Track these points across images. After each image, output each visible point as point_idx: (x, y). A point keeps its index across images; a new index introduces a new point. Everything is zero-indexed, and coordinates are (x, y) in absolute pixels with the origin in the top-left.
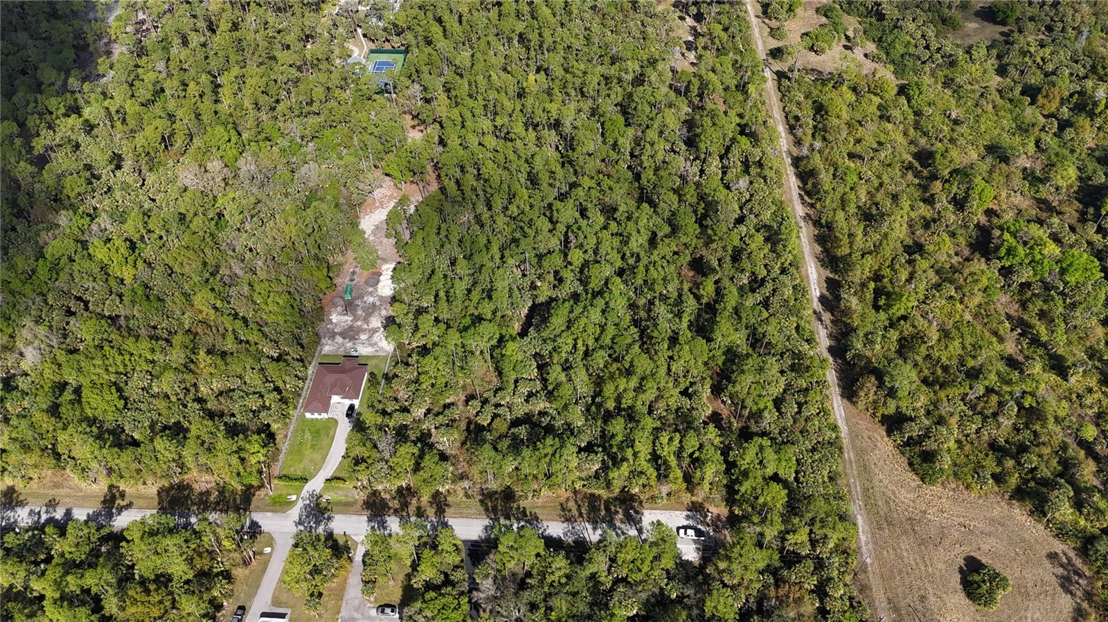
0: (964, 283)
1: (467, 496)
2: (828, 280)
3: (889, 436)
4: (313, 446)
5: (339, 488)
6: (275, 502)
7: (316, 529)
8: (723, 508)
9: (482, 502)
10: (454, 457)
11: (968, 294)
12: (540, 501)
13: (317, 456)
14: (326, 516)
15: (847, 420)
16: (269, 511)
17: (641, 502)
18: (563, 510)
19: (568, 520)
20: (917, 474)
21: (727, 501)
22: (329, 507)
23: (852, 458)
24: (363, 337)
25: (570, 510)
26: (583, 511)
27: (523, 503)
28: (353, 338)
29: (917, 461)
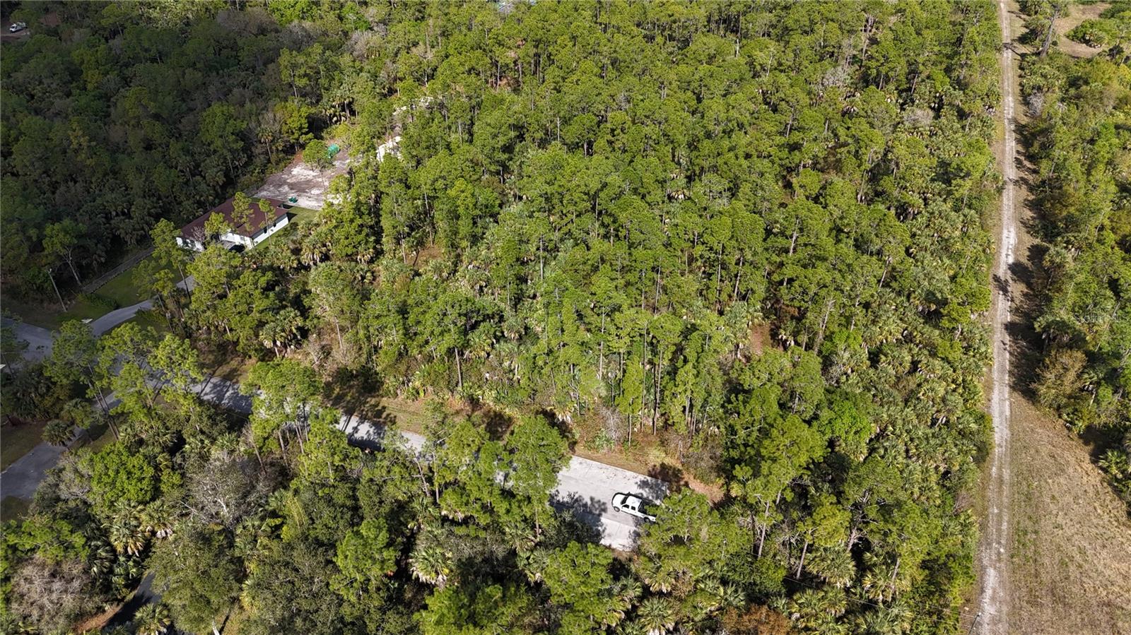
2: (1033, 248)
3: (1094, 460)
12: (414, 405)
23: (1006, 477)
27: (385, 401)
28: (301, 191)
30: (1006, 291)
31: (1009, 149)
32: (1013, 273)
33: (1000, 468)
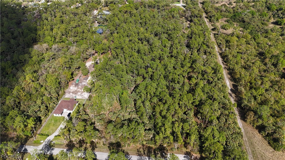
0: (281, 86)
1: (104, 144)
2: (233, 85)
3: (260, 133)
4: (54, 125)
5: (59, 139)
6: (36, 143)
7: (47, 152)
8: (198, 155)
9: (109, 147)
10: (102, 131)
11: (282, 89)
12: (130, 148)
13: (54, 128)
14: (52, 148)
15: (243, 127)
16: (32, 145)
17: (167, 150)
18: (138, 151)
19: (139, 155)
20: (272, 147)
21: (200, 152)
22: (54, 145)
23: (246, 140)
24: (79, 93)
25: (141, 152)
26: (146, 152)
27: (123, 148)
28: (76, 94)
29: (271, 142)
30: (232, 96)
31: (220, 59)
32: (232, 91)
33: (245, 138)
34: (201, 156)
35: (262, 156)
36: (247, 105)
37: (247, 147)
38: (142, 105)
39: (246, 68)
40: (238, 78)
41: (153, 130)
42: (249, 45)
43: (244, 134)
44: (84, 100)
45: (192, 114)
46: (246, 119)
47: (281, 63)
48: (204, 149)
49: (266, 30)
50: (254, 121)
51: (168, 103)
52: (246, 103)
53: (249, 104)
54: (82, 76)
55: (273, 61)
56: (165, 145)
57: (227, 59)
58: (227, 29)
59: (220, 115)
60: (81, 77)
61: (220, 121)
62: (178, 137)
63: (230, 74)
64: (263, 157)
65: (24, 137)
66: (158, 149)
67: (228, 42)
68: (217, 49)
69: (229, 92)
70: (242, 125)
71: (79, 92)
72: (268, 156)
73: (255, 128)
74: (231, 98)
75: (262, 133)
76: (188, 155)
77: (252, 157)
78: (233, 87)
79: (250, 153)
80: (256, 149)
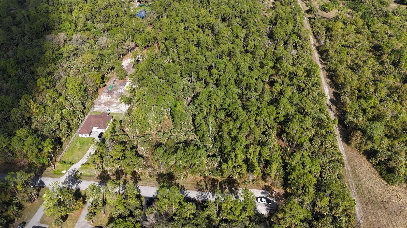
0: (402, 94)
1: (150, 176)
2: (334, 93)
3: (368, 160)
4: (79, 149)
5: (88, 168)
6: (55, 173)
7: (72, 186)
8: (281, 190)
9: (157, 179)
10: (147, 157)
11: (404, 99)
12: (187, 181)
13: (80, 153)
14: (78, 181)
15: (346, 152)
16: (51, 177)
17: (238, 184)
18: (198, 185)
19: (200, 190)
20: (384, 179)
21: (283, 186)
22: (81, 177)
23: (349, 170)
24: (114, 105)
25: (202, 186)
26: (208, 186)
27: (178, 181)
28: (109, 106)
29: (384, 172)
30: (331, 109)
31: (316, 56)
32: (331, 102)
33: (347, 167)
34: (286, 191)
35: (369, 192)
36: (352, 122)
37: (349, 179)
38: (203, 122)
39: (354, 68)
40: (342, 83)
41: (219, 157)
42: (360, 34)
43: (346, 162)
44: (122, 114)
45: (274, 134)
46: (349, 142)
47: (405, 61)
48: (289, 182)
49: (386, 12)
50: (361, 143)
51: (241, 118)
52: (351, 118)
53: (355, 121)
54: (117, 80)
55: (393, 58)
56: (236, 177)
57: (326, 56)
58: (329, 11)
59: (314, 136)
60: (115, 82)
61: (314, 143)
62: (253, 166)
63: (330, 77)
64: (372, 193)
65: (39, 165)
66: (225, 181)
67: (330, 30)
68: (312, 40)
69: (328, 103)
70: (344, 150)
71: (113, 103)
72: (378, 191)
73: (363, 154)
74: (331, 111)
75: (371, 160)
76: (267, 190)
77: (356, 193)
78: (334, 96)
79: (353, 188)
80: (362, 181)
